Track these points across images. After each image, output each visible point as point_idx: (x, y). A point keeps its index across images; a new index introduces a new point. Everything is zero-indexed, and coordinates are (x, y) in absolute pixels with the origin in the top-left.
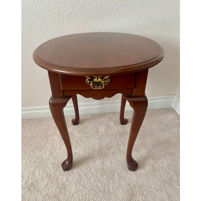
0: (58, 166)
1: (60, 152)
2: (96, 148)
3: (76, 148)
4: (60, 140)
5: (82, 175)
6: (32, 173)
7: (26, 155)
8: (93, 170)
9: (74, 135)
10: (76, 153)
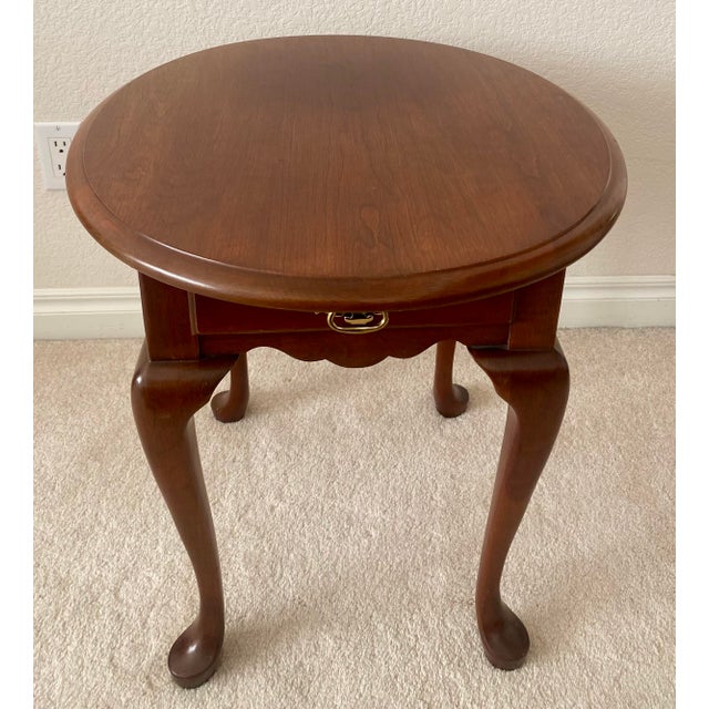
0: (273, 575)
1: (280, 507)
2: (437, 497)
3: (347, 492)
4: (279, 448)
5: (381, 627)
6: (159, 603)
7: (137, 510)
8: (428, 607)
9: (340, 428)
10: (349, 518)
